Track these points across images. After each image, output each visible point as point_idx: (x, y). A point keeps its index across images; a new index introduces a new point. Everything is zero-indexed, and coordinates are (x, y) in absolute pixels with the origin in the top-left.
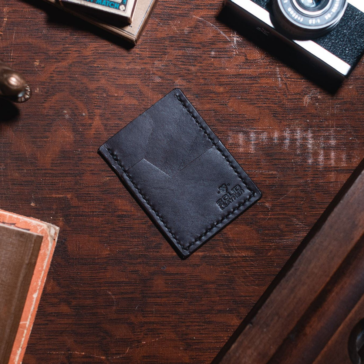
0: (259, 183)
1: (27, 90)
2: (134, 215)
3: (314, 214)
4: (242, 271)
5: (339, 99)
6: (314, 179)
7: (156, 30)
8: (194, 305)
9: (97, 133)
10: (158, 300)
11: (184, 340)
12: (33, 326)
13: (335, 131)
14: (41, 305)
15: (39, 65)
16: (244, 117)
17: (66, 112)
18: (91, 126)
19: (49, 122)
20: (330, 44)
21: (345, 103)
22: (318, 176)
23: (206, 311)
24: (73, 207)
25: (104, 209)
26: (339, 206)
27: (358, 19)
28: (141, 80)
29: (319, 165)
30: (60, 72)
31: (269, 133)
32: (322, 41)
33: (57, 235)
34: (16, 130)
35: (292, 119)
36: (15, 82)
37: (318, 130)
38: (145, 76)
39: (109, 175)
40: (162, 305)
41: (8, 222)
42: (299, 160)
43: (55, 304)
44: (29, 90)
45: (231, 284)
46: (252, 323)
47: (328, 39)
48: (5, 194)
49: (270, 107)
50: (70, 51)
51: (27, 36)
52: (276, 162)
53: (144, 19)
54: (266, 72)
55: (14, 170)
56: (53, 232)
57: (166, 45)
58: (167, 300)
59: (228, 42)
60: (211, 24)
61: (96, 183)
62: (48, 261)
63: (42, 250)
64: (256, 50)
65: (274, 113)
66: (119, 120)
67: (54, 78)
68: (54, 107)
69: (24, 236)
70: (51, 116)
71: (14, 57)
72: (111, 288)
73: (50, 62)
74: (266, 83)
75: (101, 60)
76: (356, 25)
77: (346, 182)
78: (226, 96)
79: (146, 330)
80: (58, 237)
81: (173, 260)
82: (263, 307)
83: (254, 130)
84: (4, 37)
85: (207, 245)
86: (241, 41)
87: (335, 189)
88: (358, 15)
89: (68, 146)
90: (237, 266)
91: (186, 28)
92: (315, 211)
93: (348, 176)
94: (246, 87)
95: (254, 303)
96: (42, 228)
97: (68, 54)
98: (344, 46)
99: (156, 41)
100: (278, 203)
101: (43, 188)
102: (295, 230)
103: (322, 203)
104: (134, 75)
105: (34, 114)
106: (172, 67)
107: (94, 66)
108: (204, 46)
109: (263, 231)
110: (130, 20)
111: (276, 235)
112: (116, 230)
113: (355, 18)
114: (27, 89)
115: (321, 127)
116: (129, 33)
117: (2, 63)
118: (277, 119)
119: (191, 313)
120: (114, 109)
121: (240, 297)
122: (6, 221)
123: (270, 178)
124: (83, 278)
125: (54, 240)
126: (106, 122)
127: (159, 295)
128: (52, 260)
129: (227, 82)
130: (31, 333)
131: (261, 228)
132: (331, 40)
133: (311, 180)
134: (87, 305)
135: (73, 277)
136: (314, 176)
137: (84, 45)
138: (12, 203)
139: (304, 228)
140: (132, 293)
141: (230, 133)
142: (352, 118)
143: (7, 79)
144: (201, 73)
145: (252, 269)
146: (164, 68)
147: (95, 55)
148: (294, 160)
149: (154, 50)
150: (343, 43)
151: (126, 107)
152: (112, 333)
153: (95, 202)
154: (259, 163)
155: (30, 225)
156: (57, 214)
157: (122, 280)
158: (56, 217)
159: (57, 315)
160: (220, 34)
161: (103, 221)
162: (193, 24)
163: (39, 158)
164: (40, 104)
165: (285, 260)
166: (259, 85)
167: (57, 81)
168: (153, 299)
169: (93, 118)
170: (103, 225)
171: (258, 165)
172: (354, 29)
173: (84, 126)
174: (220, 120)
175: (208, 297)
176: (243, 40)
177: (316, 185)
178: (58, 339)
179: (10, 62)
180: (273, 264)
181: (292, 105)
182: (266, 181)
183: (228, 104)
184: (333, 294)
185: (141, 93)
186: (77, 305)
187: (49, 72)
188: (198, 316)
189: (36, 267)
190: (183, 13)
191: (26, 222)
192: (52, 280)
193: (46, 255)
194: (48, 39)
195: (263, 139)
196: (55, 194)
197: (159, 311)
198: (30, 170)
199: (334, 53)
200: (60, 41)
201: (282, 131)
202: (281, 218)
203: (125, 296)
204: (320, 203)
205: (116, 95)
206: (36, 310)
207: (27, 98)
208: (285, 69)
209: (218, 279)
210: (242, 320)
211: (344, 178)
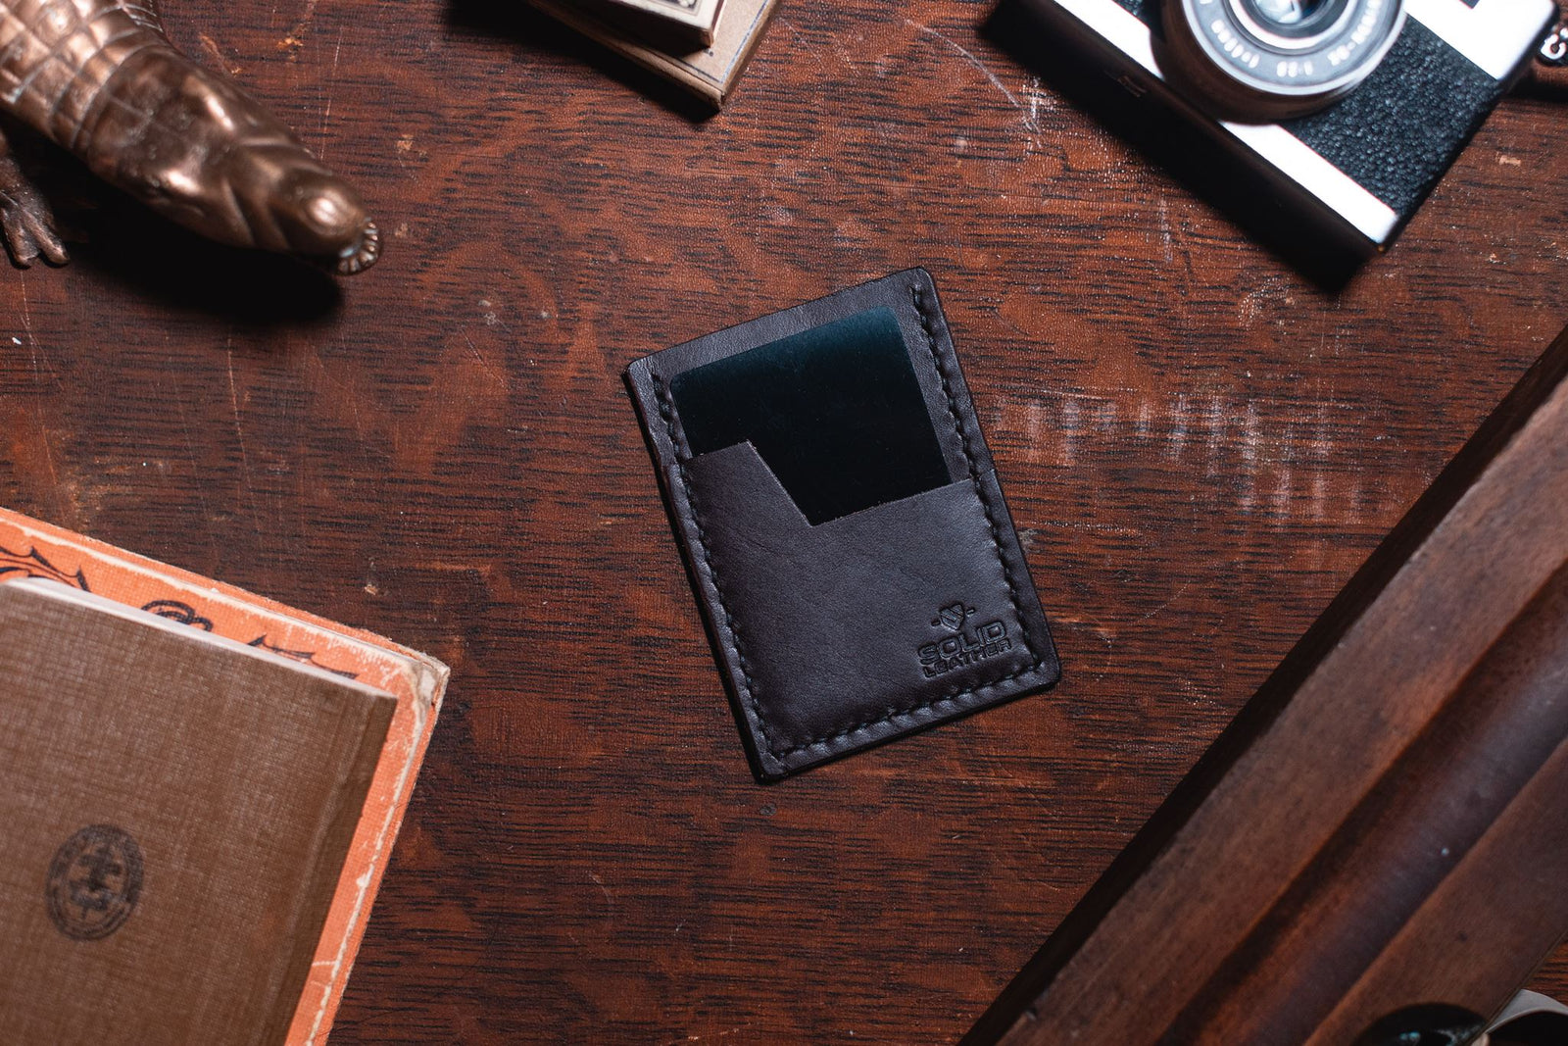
0: (1083, 563)
1: (368, 237)
2: (685, 641)
3: (1250, 669)
4: (1013, 833)
5: (1351, 311)
6: (1256, 559)
7: (787, 59)
8: (858, 930)
9: (581, 375)
10: (746, 910)
11: (819, 1036)
12: (354, 967)
13: (1333, 412)
14: (379, 905)
15: (410, 151)
16: (1046, 352)
17: (489, 304)
18: (566, 352)
19: (433, 333)
20: (1337, 141)
21: (1371, 324)
22: (1269, 551)
23: (893, 951)
24: (494, 604)
25: (591, 617)
26: (1333, 659)
27: (1432, 66)
28: (732, 217)
29: (1275, 515)
30: (474, 175)
31: (1123, 406)
32: (1312, 131)
33: (443, 690)
34: (329, 352)
35: (1197, 367)
36: (331, 215)
37: (1278, 407)
38: (744, 202)
39: (613, 510)
40: (754, 925)
41: (289, 649)
42: (1211, 495)
43: (426, 903)
44: (376, 238)
45: (974, 874)
46: (1034, 1011)
47: (1331, 125)
48: (284, 552)
49: (1133, 323)
50: (512, 110)
51: (378, 56)
52: (1140, 498)
53: (752, 30)
54: (1125, 211)
55: (316, 478)
56: (428, 684)
57: (816, 109)
58: (772, 911)
59: (1011, 110)
60: (960, 48)
61: (572, 535)
62: (410, 771)
63: (390, 741)
64: (1099, 140)
65: (1144, 346)
66: (653, 340)
67: (457, 196)
68: (452, 287)
69: (338, 699)
70: (439, 313)
71: (336, 122)
72: (601, 864)
73: (446, 142)
74: (1124, 248)
75: (606, 146)
76: (1425, 84)
77: (1356, 575)
78: (996, 283)
79: (703, 999)
80: (445, 696)
81: (797, 788)
82: (1072, 963)
83: (1077, 396)
84: (307, 55)
85: (907, 746)
86: (1051, 108)
87: (1320, 594)
88: (1433, 52)
89: (489, 414)
90: (997, 818)
91: (881, 59)
92: (1253, 661)
93: (1363, 555)
94: (1060, 256)
95: (1043, 937)
96: (396, 672)
97: (504, 119)
98: (1380, 151)
99: (785, 93)
100: (1137, 630)
101: (406, 540)
102: (1186, 717)
103: (1275, 635)
104: (708, 197)
105: (388, 306)
106: (830, 180)
107: (584, 164)
108: (935, 119)
109: (1085, 713)
110: (708, 36)
111: (1126, 728)
112: (626, 686)
113: (1424, 60)
114: (368, 232)
115: (1287, 398)
116: (703, 73)
117: (294, 146)
118: (1151, 364)
119: (845, 956)
120: (638, 303)
121: (1001, 913)
122: (284, 645)
123: (1116, 548)
124: (517, 827)
125: (433, 704)
126: (613, 344)
127: (750, 893)
128: (423, 766)
129: (999, 236)
130: (348, 989)
131: (1080, 704)
132: (1340, 129)
133: (1248, 562)
134: (524, 912)
135: (485, 822)
136: (1258, 550)
137: (557, 94)
138: (305, 581)
139: (1213, 710)
140: (665, 883)
141: (1002, 401)
142: (1388, 372)
143: (306, 204)
144: (920, 202)
145: (1043, 828)
146: (804, 182)
147: (589, 130)
148: (1196, 497)
149: (774, 123)
150: (1378, 140)
151: (678, 300)
152: (598, 1004)
153: (565, 592)
154: (1086, 501)
155: (358, 660)
156: (446, 622)
157: (636, 840)
158: (441, 632)
159: (430, 939)
160: (987, 82)
161: (586, 654)
162: (903, 45)
163: (397, 445)
164: (410, 276)
165: (1148, 809)
166: (1101, 253)
167: (464, 205)
168: (731, 905)
169: (571, 329)
170: (587, 667)
171: (1083, 505)
172: (1416, 95)
173: (544, 351)
174: (970, 356)
175: (902, 910)
176: (1060, 107)
177: (1262, 577)
178: (427, 1011)
179: (321, 135)
180: (1109, 818)
181: (1201, 321)
182: (1104, 556)
183: (999, 308)
184: (1296, 932)
185: (728, 257)
186: (495, 910)
187: (443, 175)
188: (866, 967)
189: (371, 794)
190: (875, 10)
191: (345, 651)
192: (419, 828)
193: (405, 758)
194: (443, 69)
195: (1102, 424)
196: (442, 561)
197: (747, 943)
198: (369, 480)
199: (1348, 170)
200: (483, 79)
201: (1164, 403)
202: (1146, 676)
203: (645, 891)
204: (1270, 637)
205: (648, 259)
206: (367, 919)
207: (368, 261)
208: (1187, 207)
209: (934, 856)
210: (1002, 988)
211: (1349, 562)
